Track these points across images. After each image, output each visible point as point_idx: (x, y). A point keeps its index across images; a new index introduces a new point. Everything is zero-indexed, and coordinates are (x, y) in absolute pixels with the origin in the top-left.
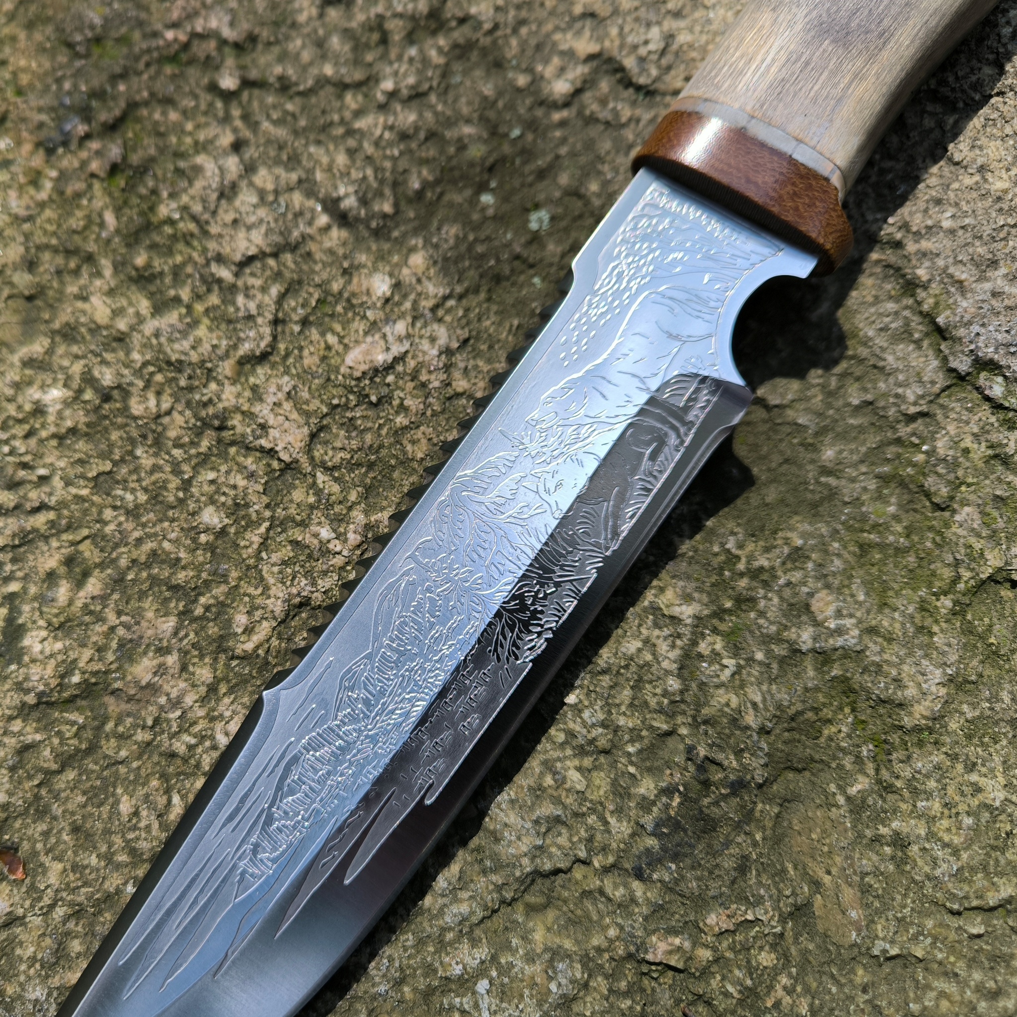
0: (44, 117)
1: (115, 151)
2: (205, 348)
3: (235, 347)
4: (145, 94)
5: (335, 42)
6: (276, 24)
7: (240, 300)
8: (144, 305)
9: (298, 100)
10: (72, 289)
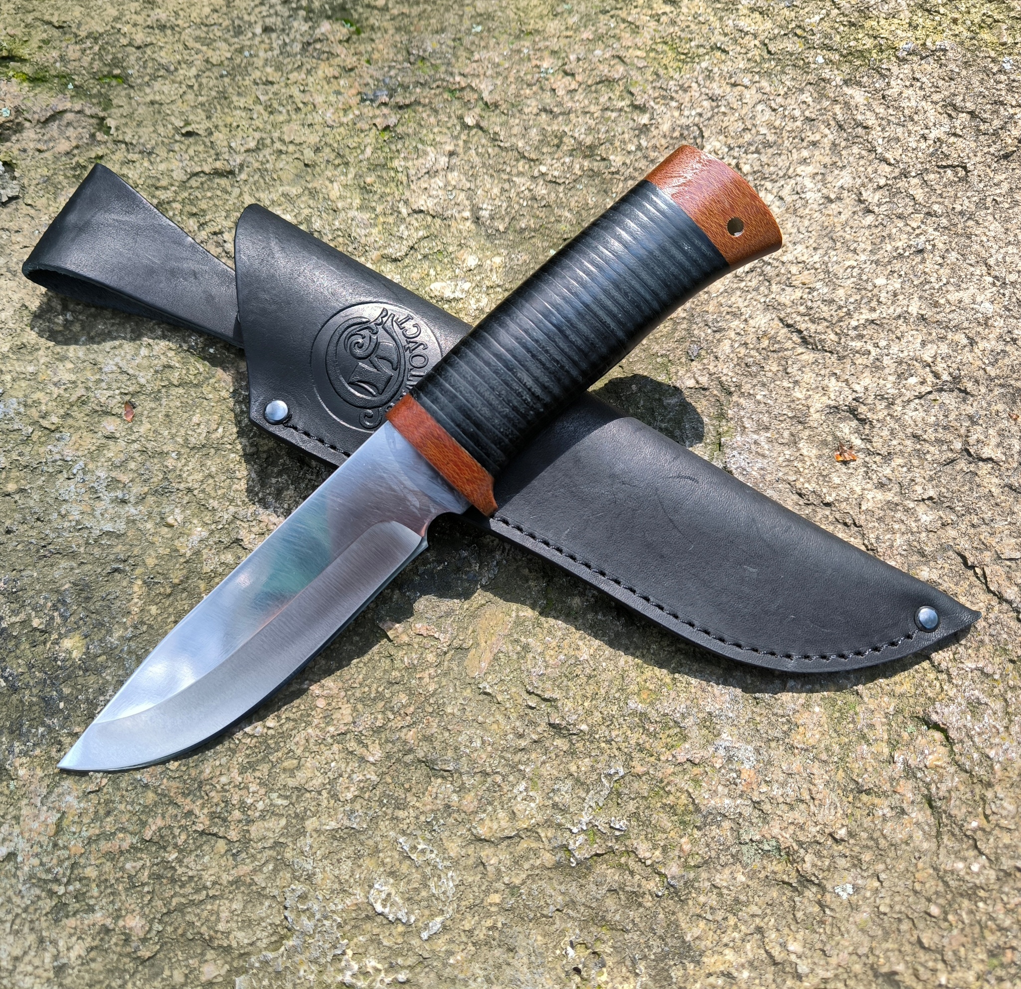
0: (371, 81)
1: (392, 120)
2: (371, 239)
3: (385, 247)
4: (427, 100)
5: (534, 132)
6: (513, 105)
7: (402, 227)
8: (357, 202)
9: (497, 149)
10: (329, 173)
